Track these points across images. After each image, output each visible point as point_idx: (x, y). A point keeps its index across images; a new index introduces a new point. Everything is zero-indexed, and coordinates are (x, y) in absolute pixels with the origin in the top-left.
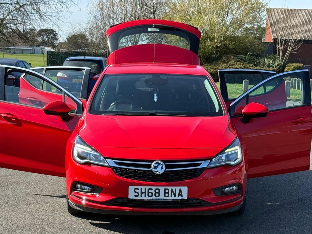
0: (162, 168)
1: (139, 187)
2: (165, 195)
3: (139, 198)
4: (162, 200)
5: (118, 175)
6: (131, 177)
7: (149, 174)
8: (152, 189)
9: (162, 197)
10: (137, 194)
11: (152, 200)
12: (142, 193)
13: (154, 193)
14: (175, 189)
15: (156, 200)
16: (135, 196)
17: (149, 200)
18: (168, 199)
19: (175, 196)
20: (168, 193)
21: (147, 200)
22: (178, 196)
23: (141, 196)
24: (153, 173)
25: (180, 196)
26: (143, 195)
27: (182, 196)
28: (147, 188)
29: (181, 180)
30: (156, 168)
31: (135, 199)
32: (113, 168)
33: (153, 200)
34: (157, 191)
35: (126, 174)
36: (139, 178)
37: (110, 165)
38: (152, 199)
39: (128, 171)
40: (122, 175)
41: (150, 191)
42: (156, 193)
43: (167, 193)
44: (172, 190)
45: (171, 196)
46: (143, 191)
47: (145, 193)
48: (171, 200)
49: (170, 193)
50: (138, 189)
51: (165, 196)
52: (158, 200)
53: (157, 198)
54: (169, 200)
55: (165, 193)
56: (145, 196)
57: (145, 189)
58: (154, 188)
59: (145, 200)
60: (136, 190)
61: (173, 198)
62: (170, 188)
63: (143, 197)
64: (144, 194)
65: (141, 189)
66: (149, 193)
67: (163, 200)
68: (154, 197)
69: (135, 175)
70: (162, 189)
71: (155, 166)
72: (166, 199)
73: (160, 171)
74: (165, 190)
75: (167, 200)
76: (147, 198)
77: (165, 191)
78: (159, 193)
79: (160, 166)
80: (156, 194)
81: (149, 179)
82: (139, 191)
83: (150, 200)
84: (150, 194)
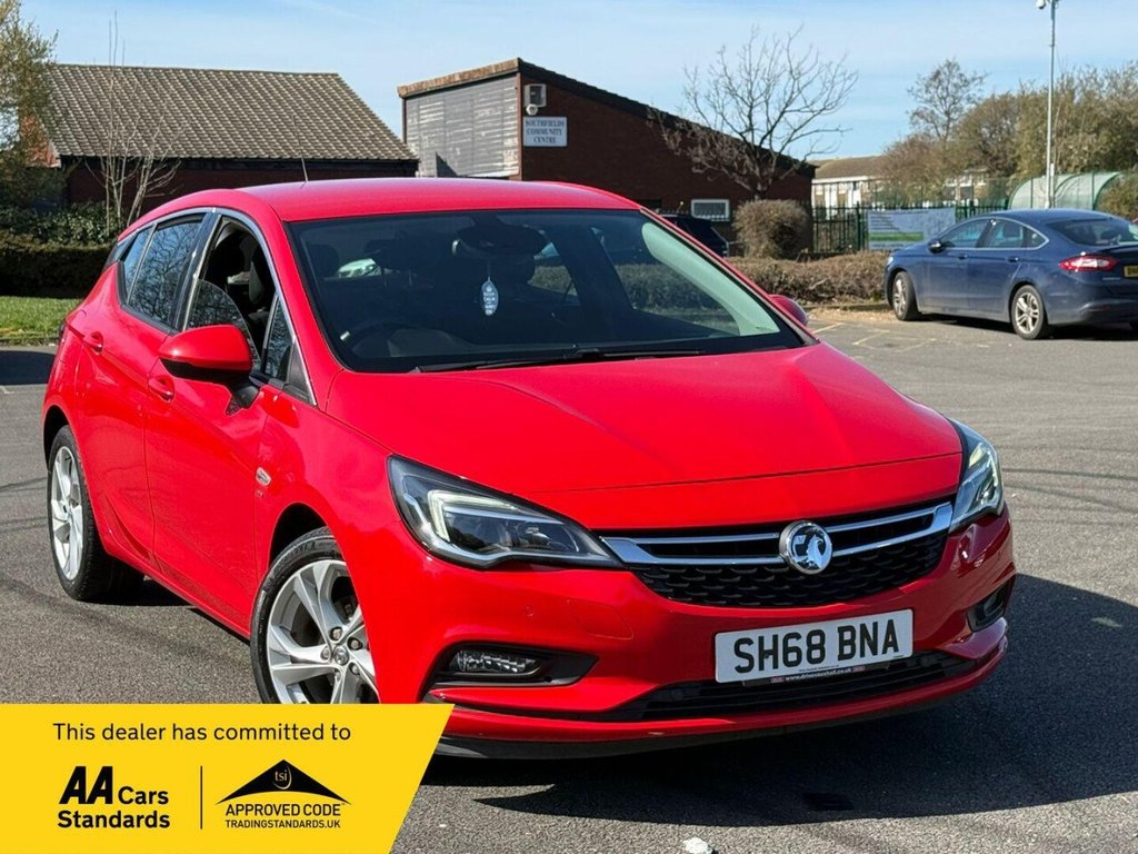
0: (822, 548)
1: (753, 635)
2: (841, 650)
3: (755, 674)
4: (831, 673)
5: (665, 595)
6: (714, 598)
7: (780, 579)
8: (797, 636)
9: (831, 662)
10: (745, 663)
11: (797, 678)
12: (763, 654)
13: (804, 649)
14: (875, 625)
15: (812, 676)
16: (740, 669)
17: (788, 679)
18: (851, 668)
19: (874, 652)
20: (851, 642)
21: (780, 680)
22: (885, 652)
23: (761, 667)
24: (794, 572)
25: (890, 649)
26: (769, 662)
27: (896, 650)
28: (782, 632)
29: (889, 586)
30: (801, 550)
31: (740, 682)
32: (638, 569)
33: (803, 677)
34: (816, 640)
35: (695, 587)
36: (748, 600)
37: (625, 560)
38: (800, 675)
39: (702, 575)
40: (679, 594)
41: (792, 643)
42: (811, 647)
43: (848, 643)
44: (863, 627)
45: (862, 654)
46: (768, 646)
47: (774, 652)
48: (862, 669)
49: (857, 642)
50: (749, 642)
51: (842, 657)
52: (819, 675)
53: (817, 666)
54: (856, 670)
55: (842, 643)
56: (775, 666)
57: (775, 638)
58: (804, 630)
59: (774, 681)
60: (744, 648)
61: (869, 659)
62: (856, 623)
63: (769, 672)
64: (771, 657)
65: (761, 640)
66: (787, 650)
67: (834, 673)
68: (805, 666)
69: (731, 589)
70: (831, 629)
71: (797, 546)
72: (844, 669)
73: (818, 559)
74: (841, 630)
75: (849, 670)
76: (783, 670)
77: (841, 637)
78: (821, 647)
79: (815, 541)
80: (813, 652)
81: (781, 599)
82: (753, 650)
83: (792, 678)
84: (792, 657)
